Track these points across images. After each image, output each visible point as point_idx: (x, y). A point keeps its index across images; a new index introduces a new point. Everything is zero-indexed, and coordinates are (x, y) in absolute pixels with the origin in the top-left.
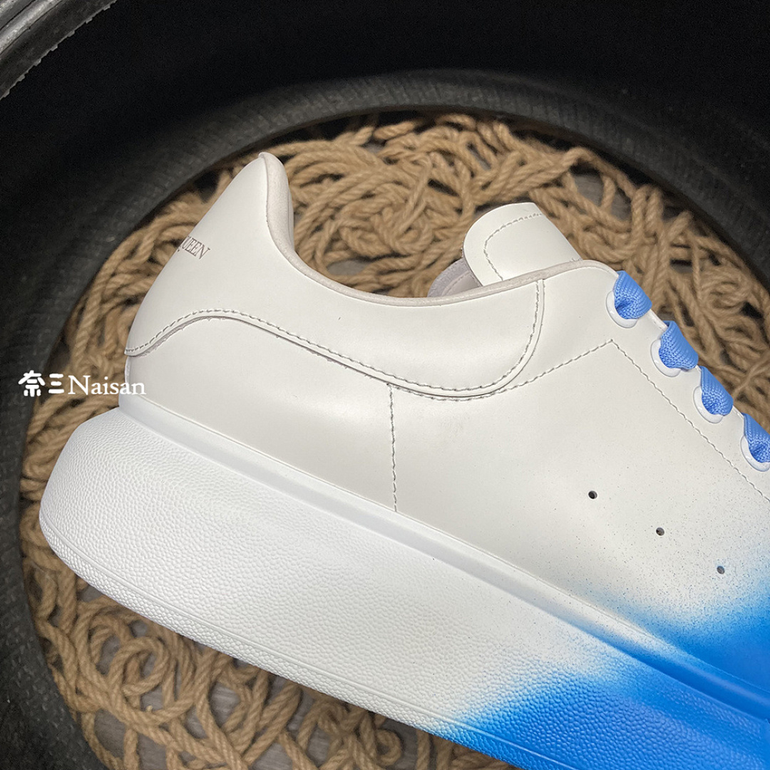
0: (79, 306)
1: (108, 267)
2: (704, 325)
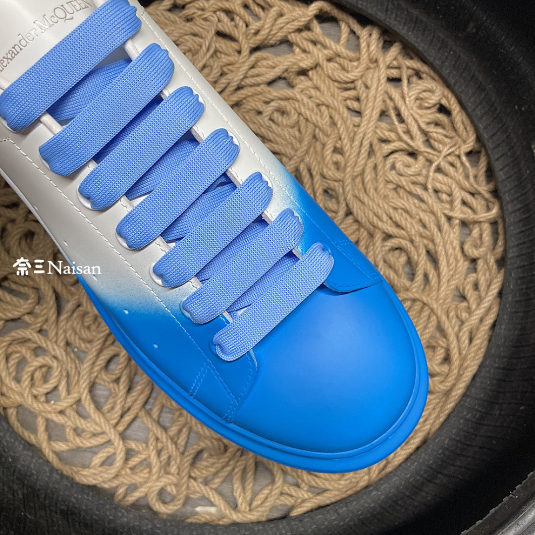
2: (410, 120)
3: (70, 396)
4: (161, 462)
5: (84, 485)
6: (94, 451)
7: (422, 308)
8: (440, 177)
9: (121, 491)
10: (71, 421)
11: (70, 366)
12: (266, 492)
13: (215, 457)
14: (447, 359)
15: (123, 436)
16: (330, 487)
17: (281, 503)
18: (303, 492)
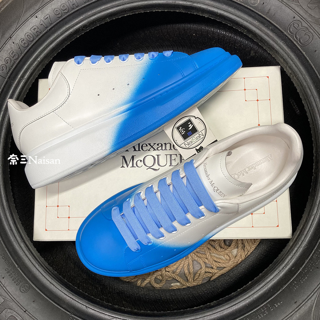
12: (199, 273)
17: (207, 277)
18: (215, 270)
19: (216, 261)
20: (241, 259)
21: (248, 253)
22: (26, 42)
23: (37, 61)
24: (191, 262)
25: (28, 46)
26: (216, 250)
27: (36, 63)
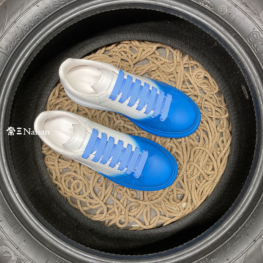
0: (45, 109)
1: (50, 99)
2: (194, 84)
3: (87, 192)
4: (119, 211)
5: (95, 221)
6: (97, 209)
7: (203, 152)
8: (206, 103)
9: (107, 221)
10: (88, 200)
11: (86, 182)
12: (154, 218)
13: (136, 208)
14: (213, 169)
15: (106, 204)
16: (176, 216)
17: (160, 222)
18: (167, 218)
19: (169, 211)
20: (188, 211)
21: (194, 207)
22: (28, 27)
23: (36, 43)
24: (149, 210)
25: (29, 30)
26: (169, 203)
27: (35, 44)
